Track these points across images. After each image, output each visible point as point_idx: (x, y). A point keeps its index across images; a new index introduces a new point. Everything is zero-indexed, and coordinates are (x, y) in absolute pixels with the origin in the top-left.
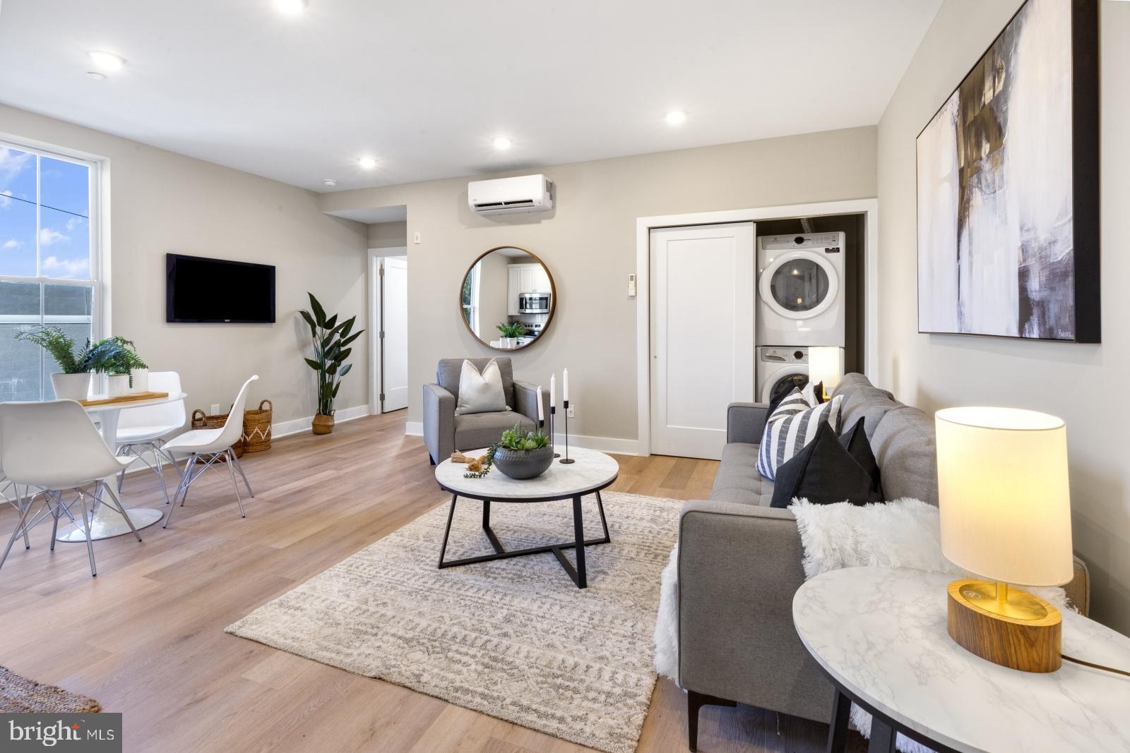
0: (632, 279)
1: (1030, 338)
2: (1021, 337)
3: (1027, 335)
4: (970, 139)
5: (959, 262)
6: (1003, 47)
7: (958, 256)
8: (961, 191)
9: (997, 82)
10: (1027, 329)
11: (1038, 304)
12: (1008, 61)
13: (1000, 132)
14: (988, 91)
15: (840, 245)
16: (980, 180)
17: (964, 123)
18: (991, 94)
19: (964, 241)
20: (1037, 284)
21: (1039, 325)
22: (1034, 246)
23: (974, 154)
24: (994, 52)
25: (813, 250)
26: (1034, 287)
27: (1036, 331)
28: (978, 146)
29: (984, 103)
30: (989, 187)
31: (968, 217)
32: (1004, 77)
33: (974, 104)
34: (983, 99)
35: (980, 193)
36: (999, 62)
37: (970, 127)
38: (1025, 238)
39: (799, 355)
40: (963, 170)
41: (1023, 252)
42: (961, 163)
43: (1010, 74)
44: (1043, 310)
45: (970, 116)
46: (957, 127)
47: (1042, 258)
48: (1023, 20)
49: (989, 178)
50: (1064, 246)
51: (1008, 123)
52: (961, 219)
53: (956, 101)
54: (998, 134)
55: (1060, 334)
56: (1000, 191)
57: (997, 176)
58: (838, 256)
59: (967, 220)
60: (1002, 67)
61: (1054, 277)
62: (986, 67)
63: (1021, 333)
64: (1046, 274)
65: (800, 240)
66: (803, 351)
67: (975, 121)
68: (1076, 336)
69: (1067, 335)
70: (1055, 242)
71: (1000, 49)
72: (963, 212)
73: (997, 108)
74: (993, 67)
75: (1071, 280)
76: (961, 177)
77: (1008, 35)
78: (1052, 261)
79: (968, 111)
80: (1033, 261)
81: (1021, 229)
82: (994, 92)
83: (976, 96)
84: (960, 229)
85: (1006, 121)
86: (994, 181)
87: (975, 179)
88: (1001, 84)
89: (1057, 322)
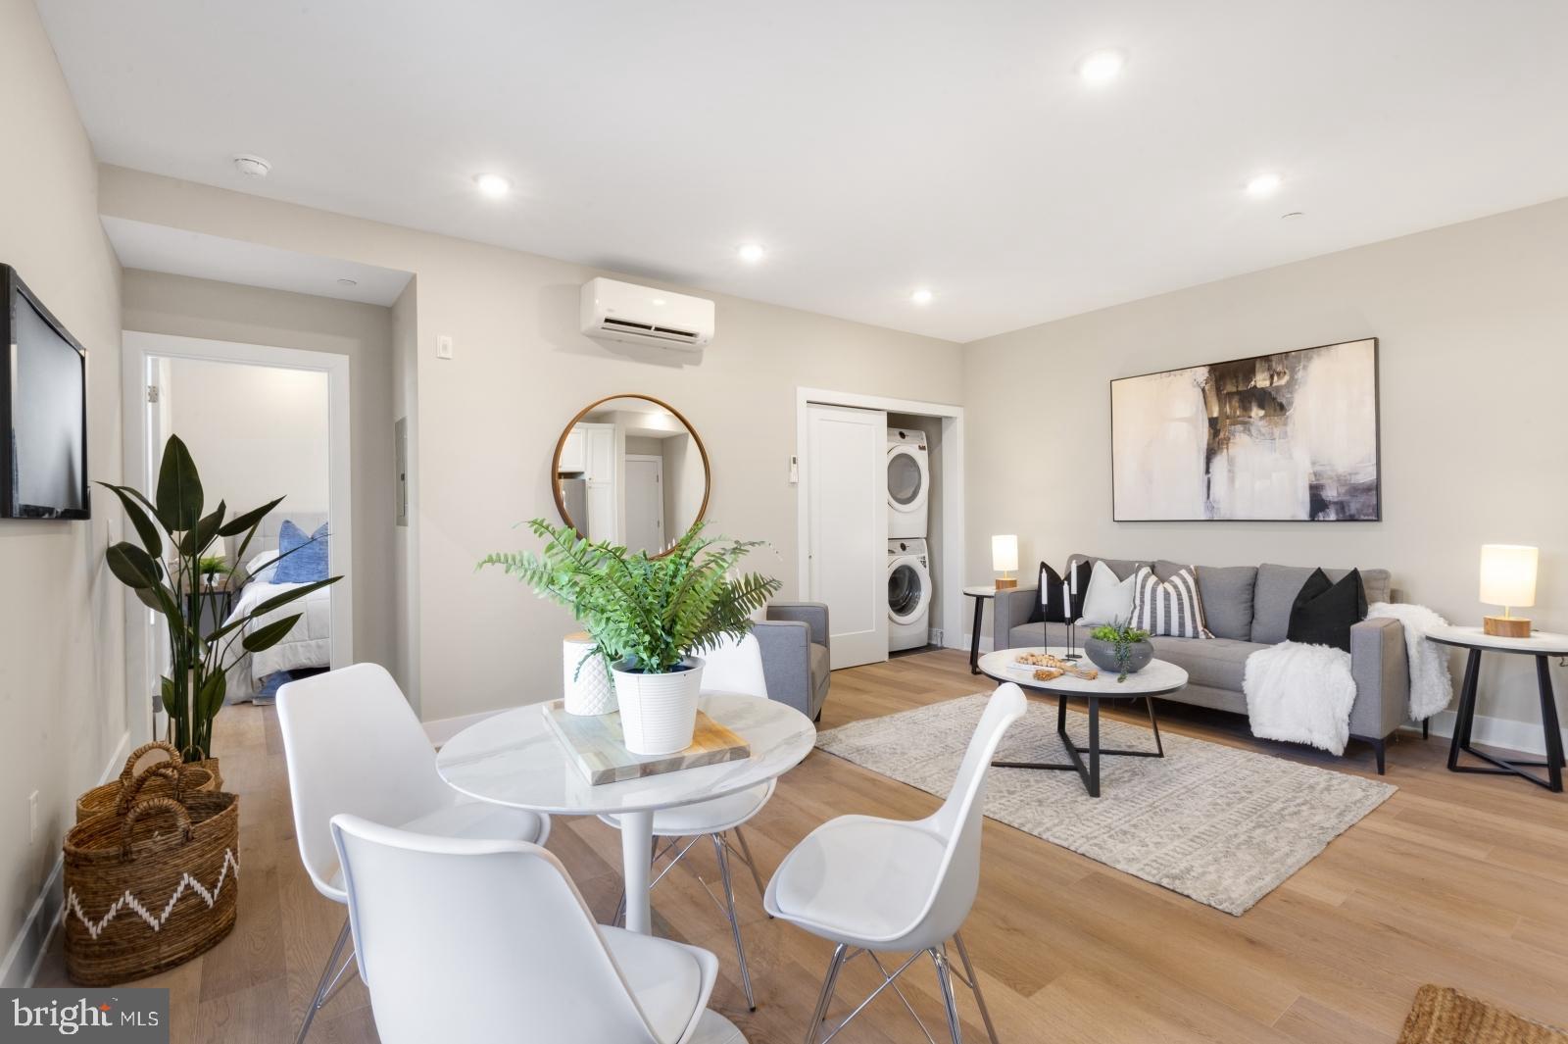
0: (794, 461)
1: (1324, 521)
2: (1313, 521)
3: (1321, 518)
4: (1230, 402)
5: (1210, 475)
6: (1285, 362)
7: (1207, 471)
8: (1212, 431)
9: (1276, 378)
10: (1321, 516)
11: (1335, 503)
12: (1293, 372)
13: (1282, 408)
14: (1261, 380)
15: (925, 444)
16: (1247, 430)
17: (1218, 391)
18: (1267, 384)
19: (1220, 463)
20: (1335, 494)
21: (1337, 514)
22: (1330, 473)
23: (1238, 413)
24: (1271, 361)
25: (912, 446)
26: (1330, 494)
27: (1333, 517)
28: (1246, 408)
29: (1255, 387)
30: (1264, 435)
31: (1227, 449)
32: (1286, 378)
33: (1237, 382)
34: (1253, 383)
35: (1248, 437)
36: (1279, 368)
37: (1230, 395)
38: (1318, 468)
39: (903, 547)
40: (1216, 418)
41: (1315, 475)
42: (1212, 413)
43: (1297, 380)
44: (1341, 506)
45: (1230, 388)
46: (1203, 390)
47: (1340, 480)
48: (1315, 356)
49: (1263, 430)
50: (1367, 476)
51: (1294, 405)
52: (1212, 449)
53: (1202, 374)
54: (1278, 408)
55: (1362, 517)
56: (1282, 441)
57: (1277, 432)
58: (926, 452)
59: (1225, 450)
60: (1285, 373)
61: (1356, 490)
62: (1258, 365)
63: (1313, 518)
64: (1346, 488)
65: (902, 435)
66: (906, 543)
67: (1238, 393)
68: (1378, 518)
69: (1370, 518)
70: (1356, 474)
71: (1280, 361)
72: (1216, 445)
73: (1277, 393)
74: (1269, 368)
75: (1374, 492)
76: (1213, 423)
77: (1293, 357)
78: (1352, 482)
79: (1225, 384)
80: (1330, 481)
81: (1314, 463)
82: (1271, 383)
83: (1240, 378)
84: (1210, 454)
85: (1291, 403)
86: (1272, 433)
87: (1239, 427)
88: (1283, 382)
89: (1359, 511)
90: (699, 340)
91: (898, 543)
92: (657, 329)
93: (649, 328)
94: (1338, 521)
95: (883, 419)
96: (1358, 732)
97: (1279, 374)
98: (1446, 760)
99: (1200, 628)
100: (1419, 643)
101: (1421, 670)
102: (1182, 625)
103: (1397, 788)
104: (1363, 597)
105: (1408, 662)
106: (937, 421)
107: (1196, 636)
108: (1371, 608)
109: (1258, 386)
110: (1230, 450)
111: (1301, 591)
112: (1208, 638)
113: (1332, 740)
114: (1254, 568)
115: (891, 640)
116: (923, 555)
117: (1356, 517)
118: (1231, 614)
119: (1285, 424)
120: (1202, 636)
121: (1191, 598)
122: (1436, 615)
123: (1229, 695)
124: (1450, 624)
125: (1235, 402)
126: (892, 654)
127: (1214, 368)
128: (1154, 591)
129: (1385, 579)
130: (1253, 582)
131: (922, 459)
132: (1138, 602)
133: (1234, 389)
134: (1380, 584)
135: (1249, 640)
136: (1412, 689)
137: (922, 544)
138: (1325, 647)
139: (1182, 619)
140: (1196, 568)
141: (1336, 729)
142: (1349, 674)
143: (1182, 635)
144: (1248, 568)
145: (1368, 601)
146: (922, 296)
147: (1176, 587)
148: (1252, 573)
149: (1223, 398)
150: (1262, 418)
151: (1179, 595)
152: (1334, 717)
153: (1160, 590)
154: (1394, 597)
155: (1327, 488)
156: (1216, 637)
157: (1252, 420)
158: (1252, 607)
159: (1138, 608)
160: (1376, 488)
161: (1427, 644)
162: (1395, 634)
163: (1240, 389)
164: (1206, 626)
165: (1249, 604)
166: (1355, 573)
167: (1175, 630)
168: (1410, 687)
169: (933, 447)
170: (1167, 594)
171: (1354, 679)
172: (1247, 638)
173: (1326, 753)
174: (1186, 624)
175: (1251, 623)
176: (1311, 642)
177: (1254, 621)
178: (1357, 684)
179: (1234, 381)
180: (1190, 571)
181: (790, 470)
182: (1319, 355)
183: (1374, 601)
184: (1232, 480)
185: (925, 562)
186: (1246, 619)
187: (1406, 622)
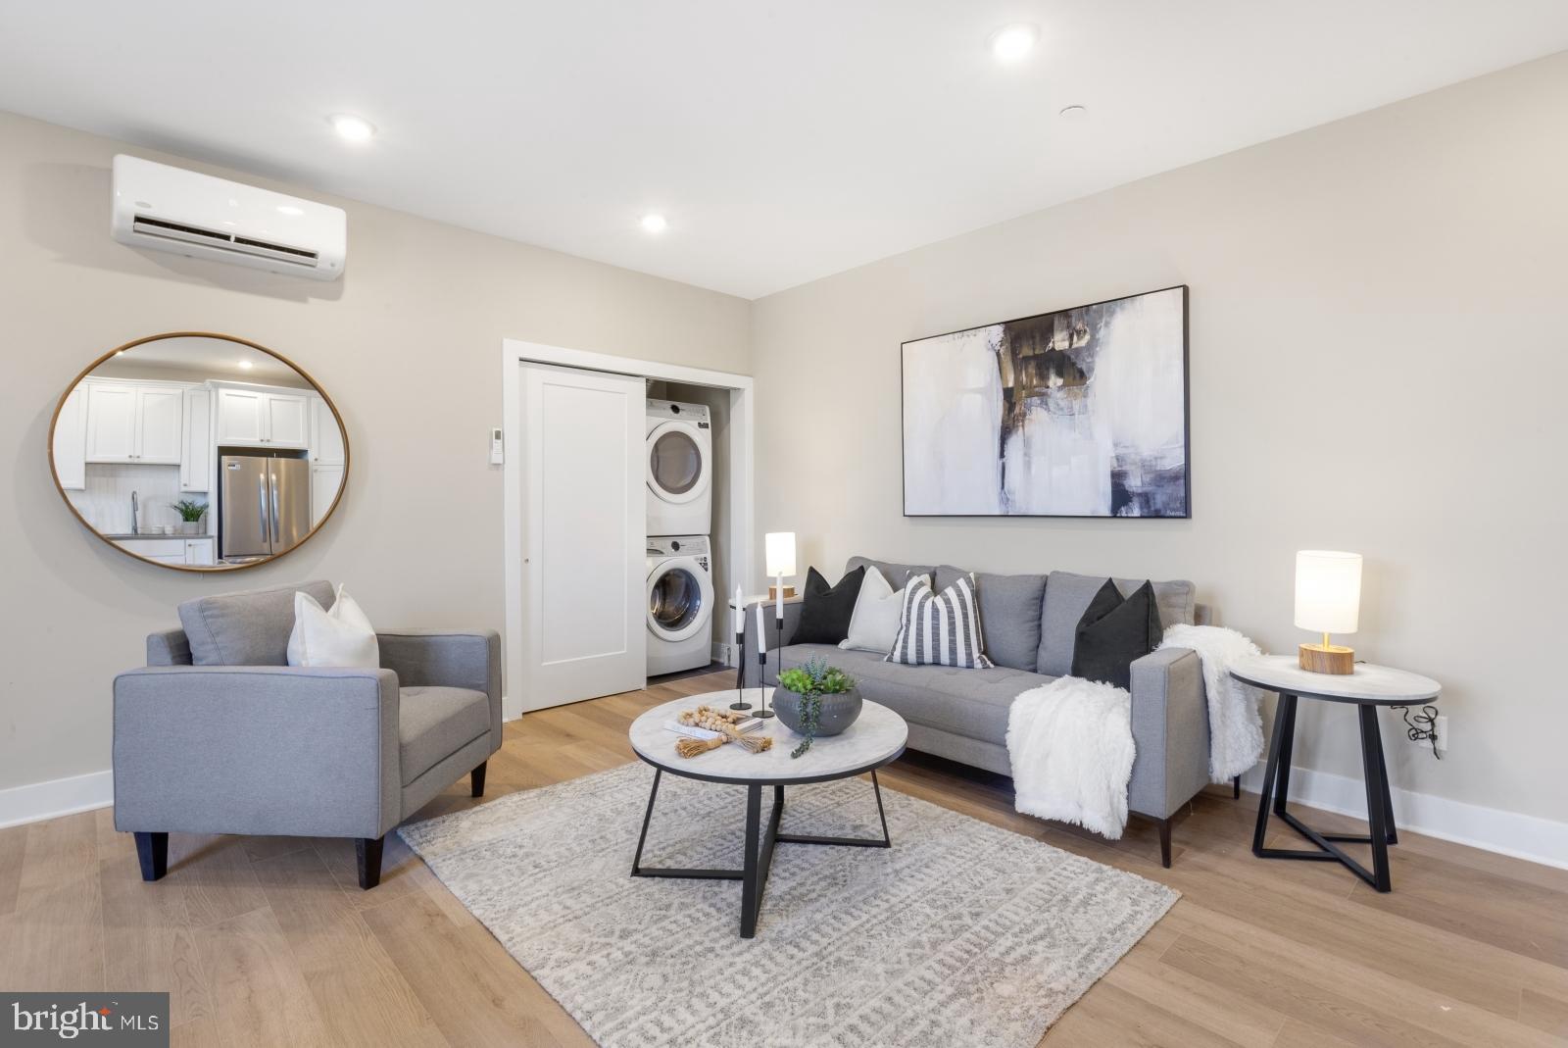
0: (498, 435)
1: (1127, 517)
2: (1115, 517)
3: (1124, 514)
4: (1026, 369)
5: (1004, 460)
6: (1086, 318)
7: (1002, 455)
8: (1007, 405)
9: (1075, 338)
10: (1123, 511)
11: (1140, 495)
12: (1095, 330)
13: (1082, 376)
14: (1060, 342)
15: (709, 422)
16: (1044, 404)
17: (1014, 353)
18: (1066, 345)
19: (1015, 442)
20: (1139, 484)
21: (1141, 508)
22: (1133, 456)
23: (1035, 382)
24: (1070, 316)
25: (690, 423)
26: (1134, 483)
27: (1136, 512)
28: (1043, 377)
29: (1053, 349)
30: (1062, 409)
31: (1023, 426)
32: (1087, 337)
33: (1034, 343)
34: (1051, 345)
35: (1045, 413)
36: (1079, 326)
37: (1026, 359)
38: (1121, 451)
39: (676, 546)
40: (1012, 389)
41: (1118, 459)
42: (1007, 383)
43: (1099, 339)
44: (1146, 499)
45: (1027, 351)
46: (998, 354)
47: (1146, 466)
48: (1118, 309)
49: (1062, 404)
50: (1174, 461)
51: (1095, 372)
52: (1007, 428)
53: (997, 333)
54: (1078, 375)
55: (1169, 513)
56: (1081, 416)
57: (1077, 405)
58: (708, 432)
59: (1021, 428)
60: (1085, 331)
61: (1162, 479)
62: (1056, 322)
63: (1115, 514)
64: (1152, 476)
65: (675, 409)
66: (680, 541)
67: (1035, 357)
68: (1187, 514)
69: (1178, 514)
70: (1161, 458)
71: (1081, 318)
72: (1011, 422)
73: (1077, 357)
74: (1069, 326)
75: (1182, 481)
76: (1008, 394)
77: (1095, 311)
78: (1158, 468)
79: (1021, 346)
80: (1133, 468)
81: (1116, 445)
82: (1071, 345)
83: (1038, 339)
84: (1006, 432)
85: (1091, 370)
86: (1072, 408)
87: (1036, 400)
88: (1083, 343)
89: (1166, 505)
90: (321, 262)
91: (669, 542)
92: (238, 240)
93: (227, 238)
94: (1142, 517)
95: (641, 388)
96: (1139, 809)
97: (1079, 333)
98: (1251, 839)
99: (976, 654)
100: (1220, 681)
101: (1223, 715)
102: (953, 651)
103: (1180, 894)
104: (1156, 620)
105: (1207, 707)
106: (725, 393)
107: (970, 666)
108: (1167, 633)
109: (1057, 349)
110: (1026, 429)
111: (1090, 608)
112: (986, 667)
113: (1104, 817)
114: (1042, 577)
115: (649, 660)
116: (703, 556)
117: (1162, 513)
118: (1012, 636)
119: (1085, 396)
120: (978, 664)
121: (965, 616)
122: (1246, 641)
123: (993, 749)
124: (1263, 653)
125: (1032, 370)
126: (652, 679)
127: (1009, 326)
128: (921, 606)
129: (1187, 594)
130: (1040, 594)
131: (703, 440)
132: (904, 621)
133: (1031, 353)
134: (1181, 600)
135: (1035, 671)
136: (1212, 742)
137: (704, 542)
138: (1109, 686)
139: (953, 642)
140: (978, 577)
141: (1111, 804)
142: (1128, 727)
143: (953, 664)
144: (1036, 576)
145: (1163, 622)
146: (654, 224)
147: (947, 602)
148: (1038, 584)
149: (1019, 363)
150: (1060, 388)
151: (951, 611)
152: (1109, 787)
153: (928, 605)
154: (1199, 617)
155: (1130, 473)
156: (996, 664)
157: (1049, 391)
158: (1040, 626)
159: (904, 628)
160: (1185, 475)
161: (1231, 682)
162: (1192, 668)
163: (1037, 352)
164: (985, 652)
165: (1036, 623)
166: (1147, 587)
167: (945, 658)
168: (1210, 739)
169: (718, 427)
170: (935, 611)
171: (1133, 736)
172: (1031, 667)
173: (1098, 838)
174: (959, 651)
175: (1038, 647)
176: (1092, 679)
177: (1041, 646)
178: (1136, 743)
179: (1031, 342)
180: (968, 581)
181: (491, 447)
182: (1123, 309)
183: (1173, 622)
184: (1028, 465)
185: (706, 564)
186: (1032, 642)
187: (1204, 653)
